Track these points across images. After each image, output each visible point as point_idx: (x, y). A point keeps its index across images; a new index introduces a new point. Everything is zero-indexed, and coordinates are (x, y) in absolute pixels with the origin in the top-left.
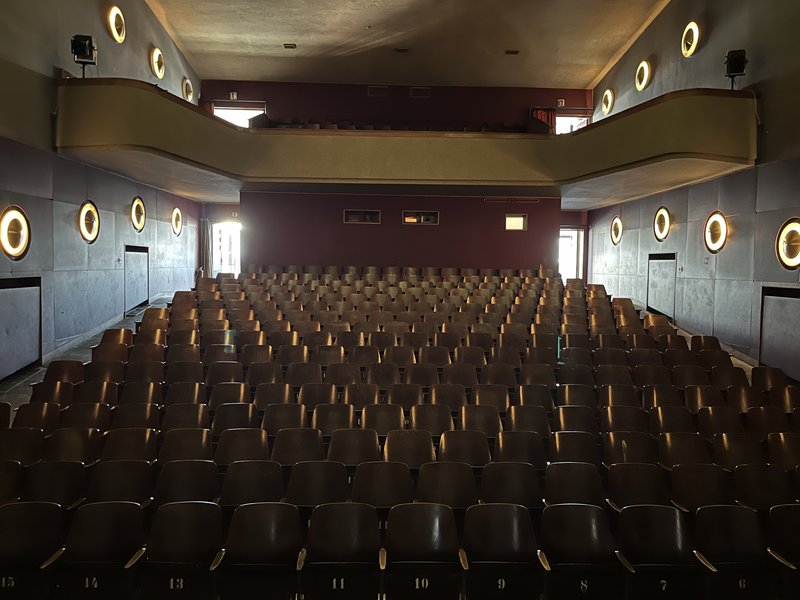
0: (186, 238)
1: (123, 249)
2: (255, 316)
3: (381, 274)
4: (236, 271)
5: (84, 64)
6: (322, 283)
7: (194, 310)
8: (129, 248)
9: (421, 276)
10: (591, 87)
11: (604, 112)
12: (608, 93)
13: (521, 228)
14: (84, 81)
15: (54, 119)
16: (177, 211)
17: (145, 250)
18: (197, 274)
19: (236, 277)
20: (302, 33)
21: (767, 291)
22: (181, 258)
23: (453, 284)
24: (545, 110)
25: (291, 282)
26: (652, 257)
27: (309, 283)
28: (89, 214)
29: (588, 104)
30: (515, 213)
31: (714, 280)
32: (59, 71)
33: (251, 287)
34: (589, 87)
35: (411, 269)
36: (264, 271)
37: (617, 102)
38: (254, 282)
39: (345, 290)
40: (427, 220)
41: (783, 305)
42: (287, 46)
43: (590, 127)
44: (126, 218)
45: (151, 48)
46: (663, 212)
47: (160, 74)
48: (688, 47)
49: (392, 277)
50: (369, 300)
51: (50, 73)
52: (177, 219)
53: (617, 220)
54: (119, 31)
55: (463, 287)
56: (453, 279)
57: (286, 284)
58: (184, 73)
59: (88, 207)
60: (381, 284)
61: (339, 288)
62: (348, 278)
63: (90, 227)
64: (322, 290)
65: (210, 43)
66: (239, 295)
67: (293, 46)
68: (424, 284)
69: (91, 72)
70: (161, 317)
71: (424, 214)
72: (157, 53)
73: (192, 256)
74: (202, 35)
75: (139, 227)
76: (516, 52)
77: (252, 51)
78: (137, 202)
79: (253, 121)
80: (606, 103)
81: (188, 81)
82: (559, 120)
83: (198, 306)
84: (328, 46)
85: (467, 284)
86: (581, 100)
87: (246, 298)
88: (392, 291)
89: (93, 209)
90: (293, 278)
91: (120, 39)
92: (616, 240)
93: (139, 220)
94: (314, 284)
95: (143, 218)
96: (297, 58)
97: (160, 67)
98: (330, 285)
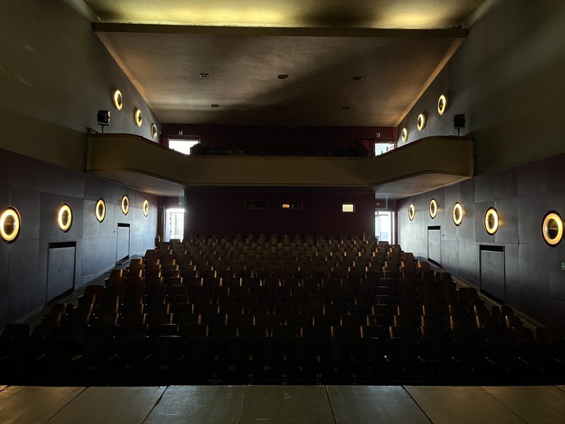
0: (150, 218)
1: (117, 224)
2: (193, 263)
3: (268, 239)
4: (181, 238)
5: (103, 125)
6: (232, 244)
7: (159, 260)
8: (120, 225)
9: (291, 239)
10: (396, 125)
11: (402, 142)
12: (405, 130)
13: (352, 211)
14: (103, 135)
15: (86, 155)
16: (146, 202)
17: (128, 225)
18: (157, 239)
19: (181, 241)
20: (222, 99)
21: (482, 248)
22: (147, 230)
23: (310, 245)
24: (368, 139)
25: (214, 244)
26: (430, 228)
27: (225, 245)
28: (101, 206)
29: (395, 135)
30: (348, 203)
31: (458, 242)
32: (89, 129)
33: (190, 247)
34: (394, 126)
35: (286, 236)
36: (198, 238)
37: (409, 135)
38: (192, 244)
39: (245, 248)
40: (296, 206)
41: (489, 255)
42: (213, 106)
43: (396, 150)
44: (119, 207)
45: (135, 110)
46: (433, 201)
47: (140, 124)
48: (441, 109)
49: (274, 241)
50: (259, 254)
51: (84, 131)
52: (146, 207)
53: (412, 206)
54: (119, 104)
55: (316, 246)
56: (311, 242)
57: (211, 245)
58: (153, 121)
59: (100, 202)
60: (267, 245)
61: (242, 247)
62: (247, 241)
63: (101, 213)
64: (232, 248)
65: (168, 105)
66: (183, 252)
67: (217, 106)
68: (293, 245)
69: (107, 130)
70: (141, 264)
71: (294, 203)
72: (138, 112)
73: (153, 228)
74: (164, 101)
75: (125, 212)
76: (348, 108)
77: (192, 108)
78: (125, 198)
79: (192, 149)
80: (404, 136)
81: (155, 126)
82: (377, 145)
83: (160, 258)
84: (238, 105)
85: (318, 245)
86: (390, 134)
87: (188, 253)
88: (273, 249)
89: (103, 203)
90: (215, 242)
91: (119, 107)
92: (412, 218)
93: (125, 208)
94: (227, 245)
95: (128, 206)
96: (219, 112)
97: (140, 120)
98: (237, 245)
